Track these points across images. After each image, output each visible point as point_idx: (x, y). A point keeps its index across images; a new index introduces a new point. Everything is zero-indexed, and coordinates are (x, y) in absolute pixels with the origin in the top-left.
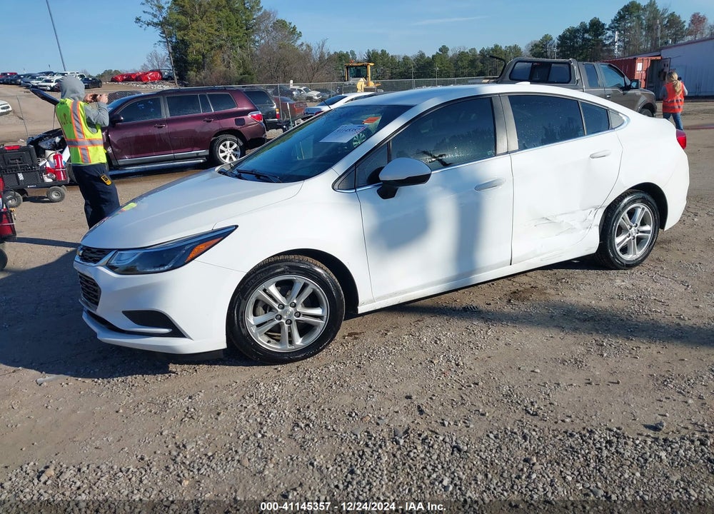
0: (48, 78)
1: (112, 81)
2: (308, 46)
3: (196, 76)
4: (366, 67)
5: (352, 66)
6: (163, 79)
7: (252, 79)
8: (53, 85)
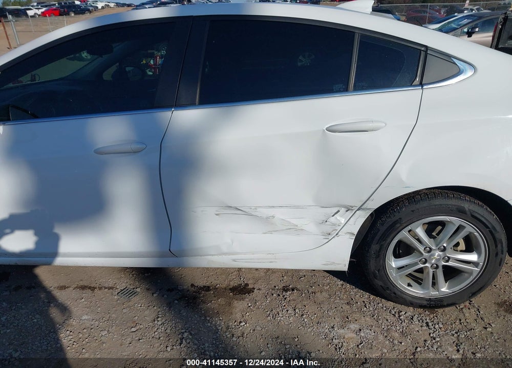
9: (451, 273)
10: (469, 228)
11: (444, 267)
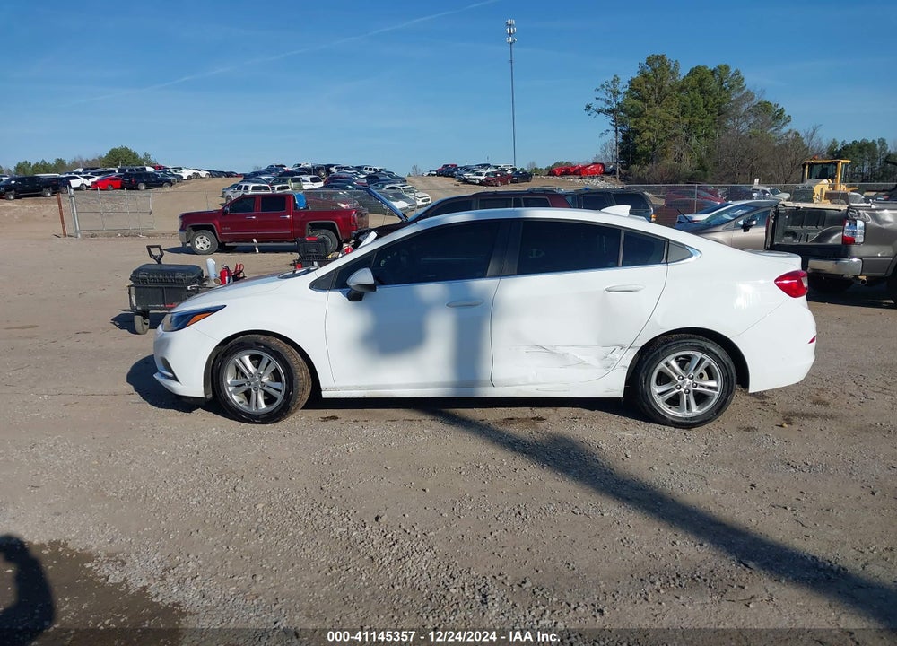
0: (480, 171)
1: (549, 175)
2: (797, 133)
3: (639, 170)
4: (836, 164)
5: (817, 164)
6: (605, 173)
7: (706, 176)
8: (482, 178)
9: (701, 398)
10: (708, 360)
11: (694, 391)
